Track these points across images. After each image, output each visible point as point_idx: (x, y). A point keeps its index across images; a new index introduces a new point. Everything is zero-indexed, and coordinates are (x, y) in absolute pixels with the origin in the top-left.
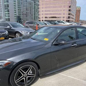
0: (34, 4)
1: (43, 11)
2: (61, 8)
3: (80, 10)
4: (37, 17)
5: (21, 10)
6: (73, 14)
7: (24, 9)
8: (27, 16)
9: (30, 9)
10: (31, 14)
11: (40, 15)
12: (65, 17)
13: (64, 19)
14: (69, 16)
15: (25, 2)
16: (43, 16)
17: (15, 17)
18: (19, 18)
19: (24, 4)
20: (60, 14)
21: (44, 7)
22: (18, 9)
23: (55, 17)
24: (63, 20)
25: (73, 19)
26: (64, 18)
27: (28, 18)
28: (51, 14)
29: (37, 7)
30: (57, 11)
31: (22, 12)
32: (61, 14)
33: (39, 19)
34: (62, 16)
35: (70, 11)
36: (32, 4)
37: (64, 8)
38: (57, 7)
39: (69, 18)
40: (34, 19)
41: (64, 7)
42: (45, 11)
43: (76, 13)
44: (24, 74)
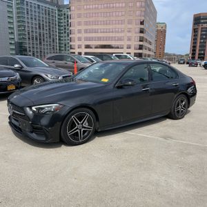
0: (59, 15)
1: (79, 31)
2: (123, 26)
3: (165, 31)
4: (65, 45)
5: (26, 29)
6: (149, 39)
7: (34, 26)
8: (40, 43)
9: (49, 26)
10: (50, 37)
11: (74, 41)
12: (133, 47)
13: (129, 51)
14: (141, 43)
15: (37, 10)
16: (80, 43)
17: (11, 43)
18: (21, 47)
19: (33, 13)
20: (120, 39)
21: (83, 23)
22: (19, 26)
23: (109, 47)
24: (128, 53)
25: (150, 50)
26: (129, 47)
27: (42, 47)
28: (99, 39)
29: (66, 21)
30: (112, 32)
31: (29, 33)
32: (123, 40)
33: (72, 51)
34: (125, 43)
35: (142, 31)
36: (54, 14)
37: (130, 26)
38: (114, 22)
39: (141, 47)
40: (60, 50)
41: (130, 22)
42: (86, 31)
43: (157, 36)
44: (78, 124)
